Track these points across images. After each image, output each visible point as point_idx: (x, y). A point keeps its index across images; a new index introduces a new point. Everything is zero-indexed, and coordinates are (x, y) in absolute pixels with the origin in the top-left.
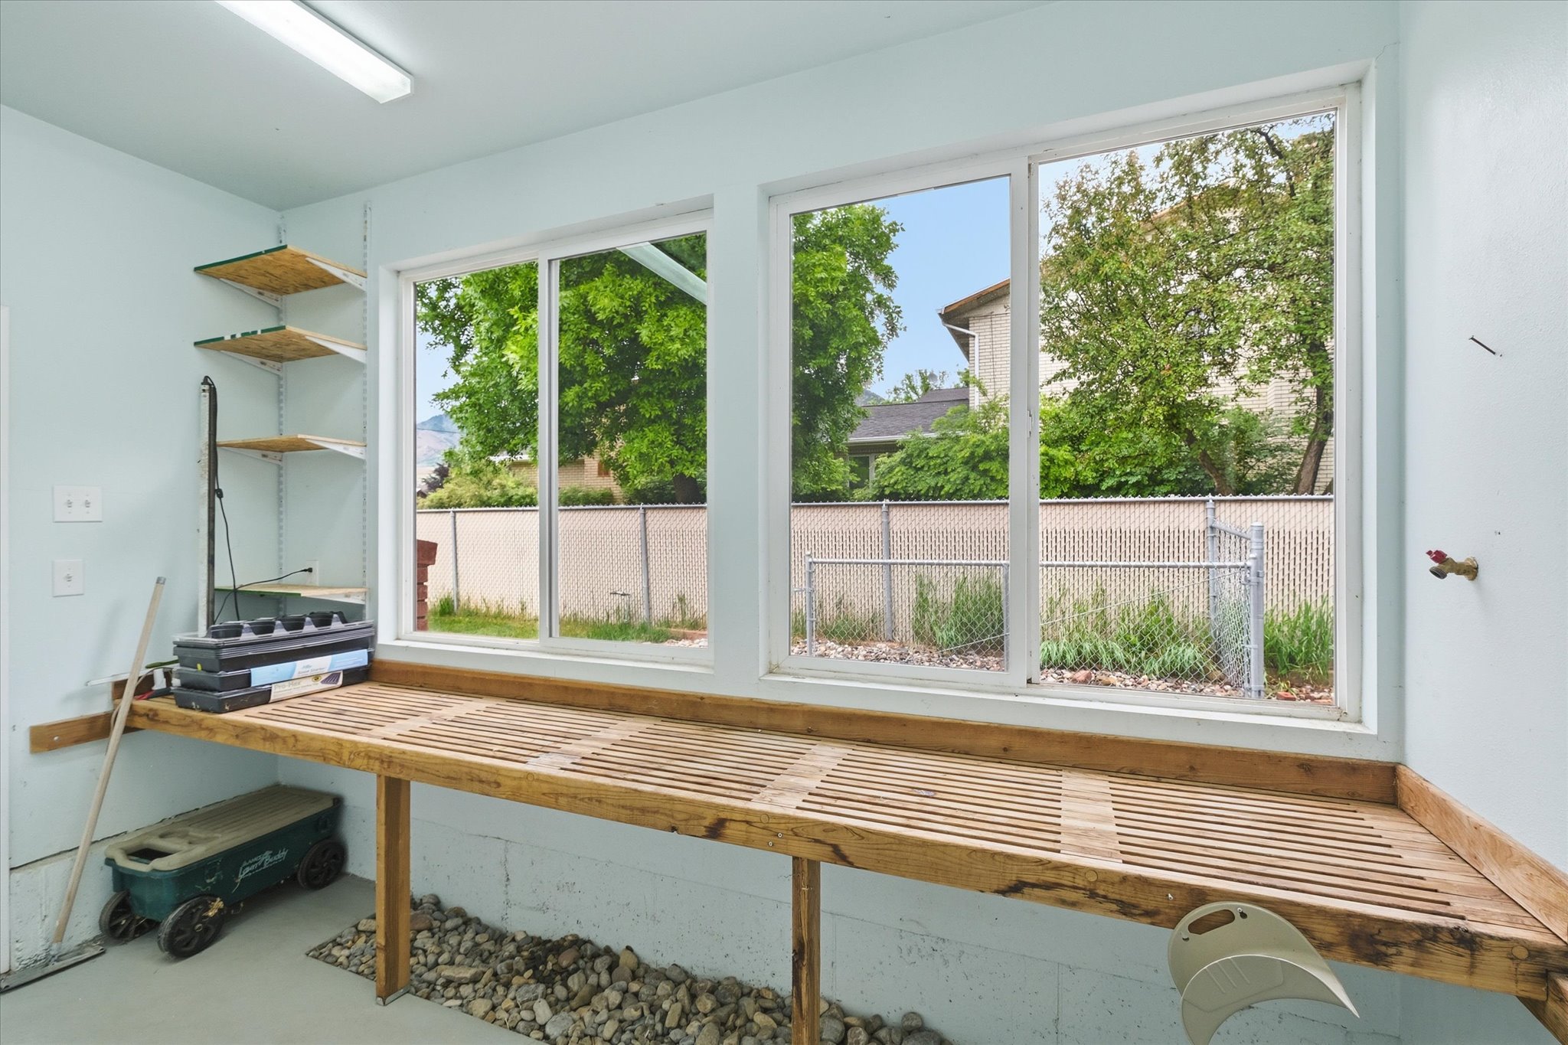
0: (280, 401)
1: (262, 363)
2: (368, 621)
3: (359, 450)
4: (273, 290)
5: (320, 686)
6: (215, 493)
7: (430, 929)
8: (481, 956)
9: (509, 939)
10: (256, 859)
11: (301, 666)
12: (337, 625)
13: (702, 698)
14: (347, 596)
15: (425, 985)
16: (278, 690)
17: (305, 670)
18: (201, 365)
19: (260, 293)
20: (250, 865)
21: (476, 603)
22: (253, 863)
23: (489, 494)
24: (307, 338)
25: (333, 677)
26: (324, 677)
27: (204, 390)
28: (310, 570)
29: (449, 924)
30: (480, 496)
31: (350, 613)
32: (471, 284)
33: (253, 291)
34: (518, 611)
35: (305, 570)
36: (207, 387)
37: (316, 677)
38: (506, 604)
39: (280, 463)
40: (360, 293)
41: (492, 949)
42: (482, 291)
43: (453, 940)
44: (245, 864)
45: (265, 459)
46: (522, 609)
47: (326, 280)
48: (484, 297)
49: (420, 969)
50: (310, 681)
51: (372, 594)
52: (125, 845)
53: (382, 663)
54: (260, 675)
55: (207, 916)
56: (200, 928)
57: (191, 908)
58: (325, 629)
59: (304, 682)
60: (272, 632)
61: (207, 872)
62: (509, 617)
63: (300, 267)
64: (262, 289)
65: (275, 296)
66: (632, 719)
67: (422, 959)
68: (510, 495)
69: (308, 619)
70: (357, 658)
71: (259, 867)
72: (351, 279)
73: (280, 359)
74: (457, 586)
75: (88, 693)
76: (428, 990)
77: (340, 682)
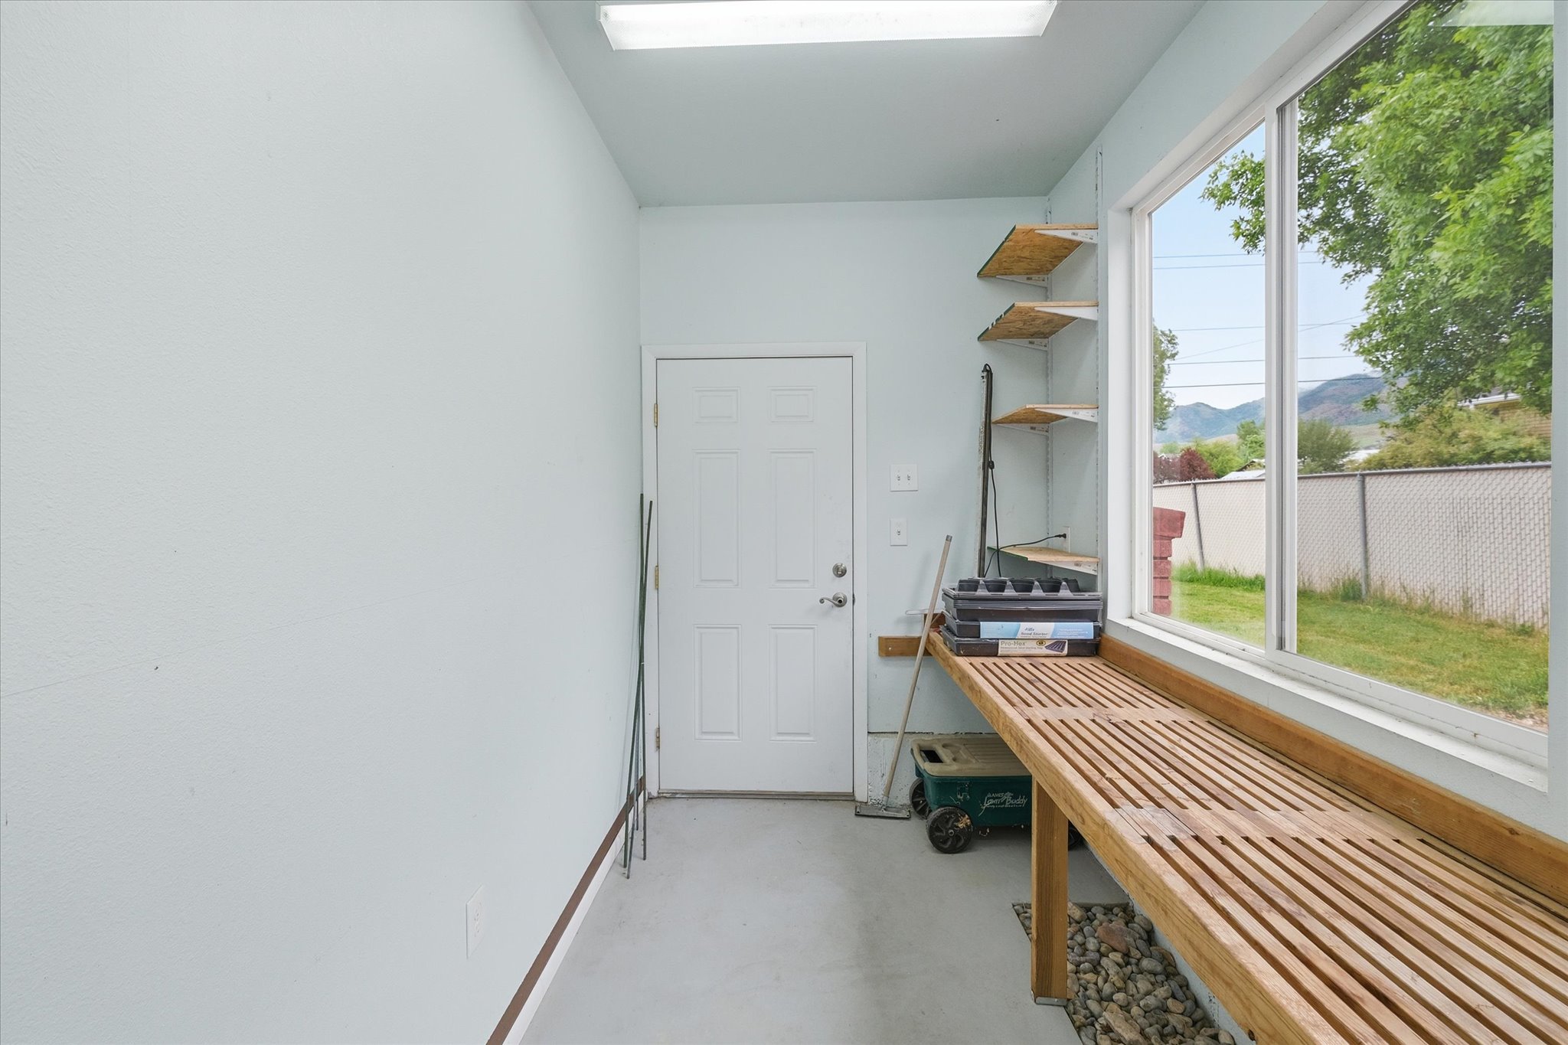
0: (1047, 376)
1: (1031, 343)
2: (1099, 593)
3: (1091, 412)
4: (1038, 272)
5: (1045, 651)
6: (988, 465)
7: (1127, 955)
8: (1163, 1027)
9: (1210, 1031)
10: (999, 795)
11: (1024, 626)
12: (1065, 593)
13: (1512, 831)
14: (1077, 565)
15: (1083, 1012)
16: (1004, 646)
17: (1027, 632)
18: (981, 355)
19: (1028, 279)
20: (994, 798)
21: (1392, 589)
22: (997, 798)
23: (1452, 450)
24: (1036, 309)
25: (1058, 644)
26: (1048, 643)
27: (983, 377)
28: (1064, 536)
29: (1146, 963)
30: (1439, 454)
31: (1082, 583)
32: (1382, 182)
33: (1023, 279)
34: (1458, 608)
35: (1060, 536)
36: (985, 374)
37: (1041, 642)
38: (1438, 596)
39: (1047, 434)
40: (1093, 247)
41: (1180, 1028)
42: (1398, 187)
43: (1143, 985)
44: (989, 795)
45: (1032, 431)
46: (1465, 608)
47: (1071, 246)
48: (1401, 192)
49: (1092, 992)
50: (1034, 644)
51: (1102, 564)
52: (922, 743)
53: (1109, 640)
54: (989, 629)
55: (958, 827)
56: (952, 833)
57: (946, 813)
58: (1052, 595)
59: (1029, 644)
60: (1003, 591)
61: (958, 788)
62: (1442, 615)
63: (1037, 241)
64: (1029, 273)
65: (1041, 276)
66: (1362, 813)
67: (1100, 982)
68: (1489, 449)
69: (1036, 583)
70: (1083, 630)
71: (1001, 804)
72: (1082, 236)
73: (1045, 336)
74: (1367, 567)
75: (910, 620)
76: (1083, 1020)
77: (1065, 652)
